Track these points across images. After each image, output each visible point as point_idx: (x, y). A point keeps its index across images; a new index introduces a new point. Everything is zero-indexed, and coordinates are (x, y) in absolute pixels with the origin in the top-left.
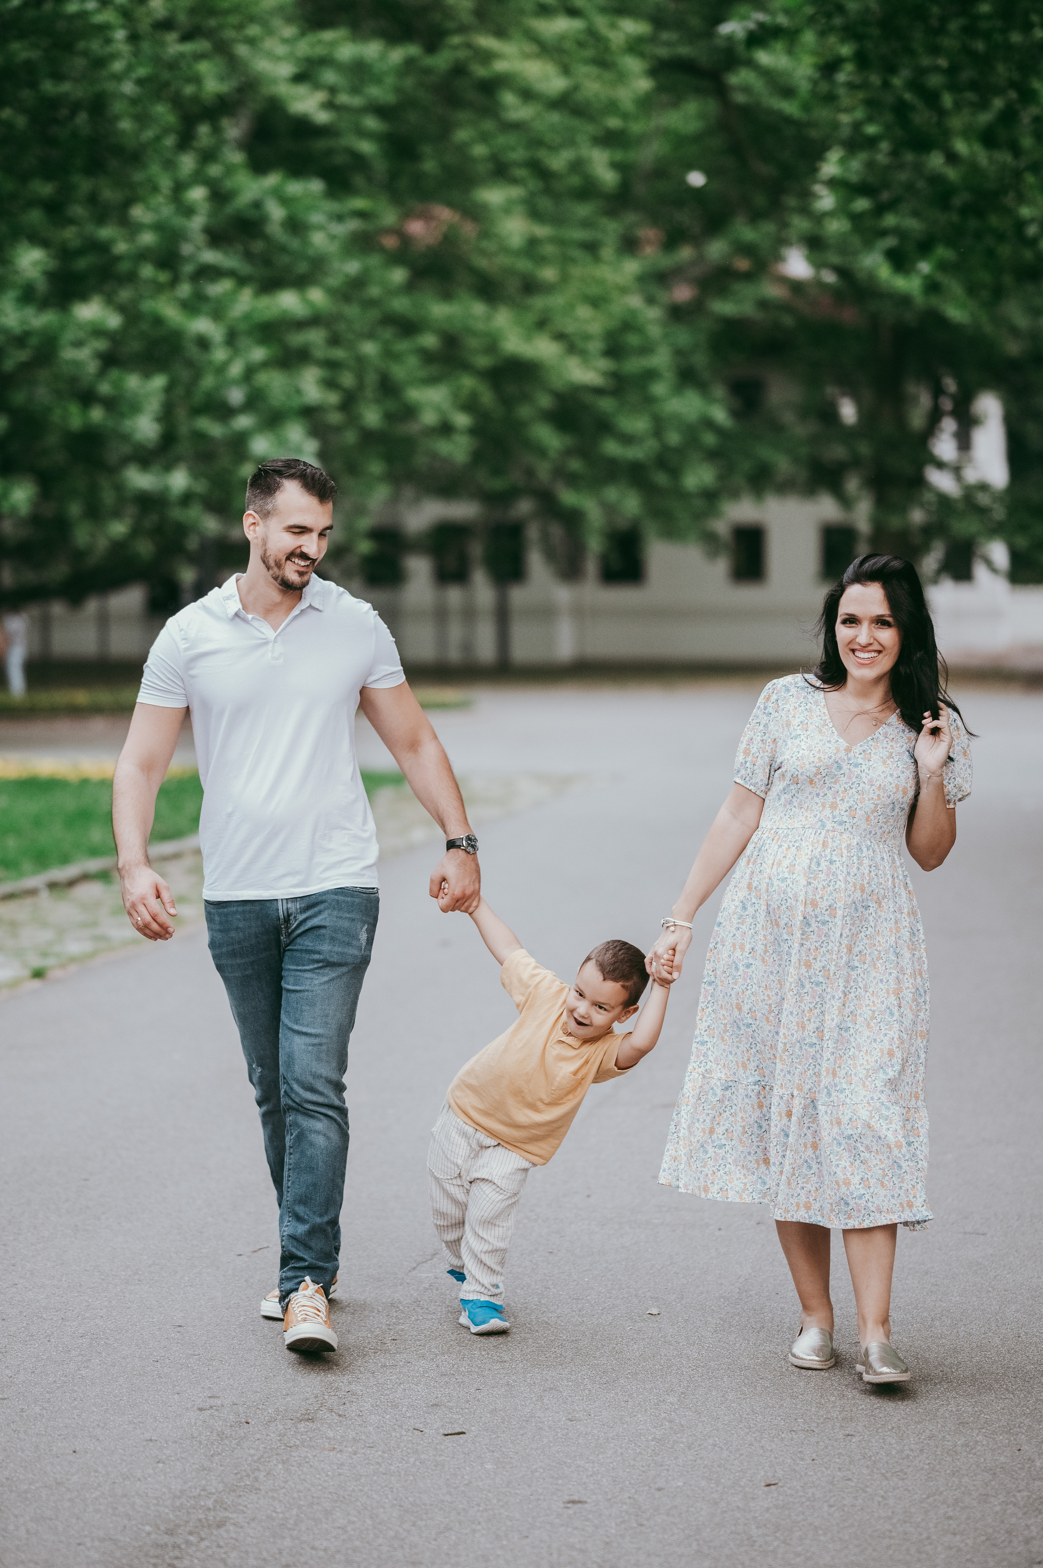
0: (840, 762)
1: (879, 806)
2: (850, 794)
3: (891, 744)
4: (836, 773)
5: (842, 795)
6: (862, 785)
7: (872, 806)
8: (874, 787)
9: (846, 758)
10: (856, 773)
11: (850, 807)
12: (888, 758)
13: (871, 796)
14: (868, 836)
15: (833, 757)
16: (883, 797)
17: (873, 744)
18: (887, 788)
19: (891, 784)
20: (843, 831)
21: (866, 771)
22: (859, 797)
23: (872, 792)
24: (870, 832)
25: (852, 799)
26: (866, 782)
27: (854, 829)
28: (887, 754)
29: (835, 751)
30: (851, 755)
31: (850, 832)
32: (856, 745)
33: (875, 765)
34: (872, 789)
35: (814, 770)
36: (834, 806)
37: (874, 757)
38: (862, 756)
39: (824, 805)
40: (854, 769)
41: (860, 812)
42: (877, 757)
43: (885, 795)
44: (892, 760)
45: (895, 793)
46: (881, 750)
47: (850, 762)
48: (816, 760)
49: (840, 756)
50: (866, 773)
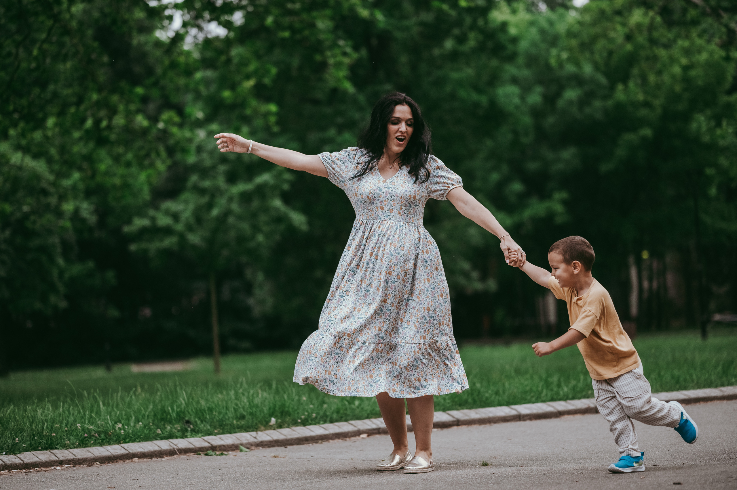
0: (380, 187)
1: (403, 206)
2: (388, 202)
3: (404, 177)
4: (379, 192)
5: (384, 203)
6: (393, 197)
7: (400, 206)
8: (399, 198)
9: (383, 185)
10: (389, 192)
11: (389, 208)
12: (403, 183)
13: (398, 202)
14: (402, 221)
15: (377, 185)
16: (404, 202)
17: (396, 178)
18: (405, 197)
19: (407, 195)
20: (389, 220)
21: (394, 190)
22: (393, 203)
23: (398, 200)
24: (403, 219)
25: (389, 204)
26: (395, 195)
27: (394, 218)
28: (403, 182)
29: (378, 183)
30: (386, 184)
31: (392, 220)
32: (388, 179)
33: (397, 187)
34: (398, 199)
35: (369, 191)
36: (382, 209)
37: (396, 184)
38: (391, 184)
39: (377, 208)
40: (388, 190)
41: (394, 210)
42: (398, 183)
43: (405, 200)
44: (405, 184)
45: (410, 199)
46: (400, 180)
47: (386, 187)
48: (369, 187)
49: (380, 185)
50: (394, 191)
